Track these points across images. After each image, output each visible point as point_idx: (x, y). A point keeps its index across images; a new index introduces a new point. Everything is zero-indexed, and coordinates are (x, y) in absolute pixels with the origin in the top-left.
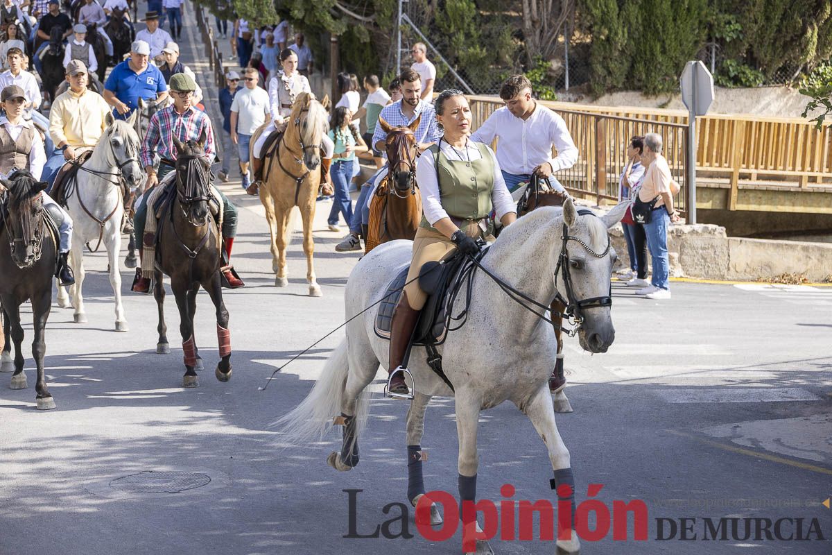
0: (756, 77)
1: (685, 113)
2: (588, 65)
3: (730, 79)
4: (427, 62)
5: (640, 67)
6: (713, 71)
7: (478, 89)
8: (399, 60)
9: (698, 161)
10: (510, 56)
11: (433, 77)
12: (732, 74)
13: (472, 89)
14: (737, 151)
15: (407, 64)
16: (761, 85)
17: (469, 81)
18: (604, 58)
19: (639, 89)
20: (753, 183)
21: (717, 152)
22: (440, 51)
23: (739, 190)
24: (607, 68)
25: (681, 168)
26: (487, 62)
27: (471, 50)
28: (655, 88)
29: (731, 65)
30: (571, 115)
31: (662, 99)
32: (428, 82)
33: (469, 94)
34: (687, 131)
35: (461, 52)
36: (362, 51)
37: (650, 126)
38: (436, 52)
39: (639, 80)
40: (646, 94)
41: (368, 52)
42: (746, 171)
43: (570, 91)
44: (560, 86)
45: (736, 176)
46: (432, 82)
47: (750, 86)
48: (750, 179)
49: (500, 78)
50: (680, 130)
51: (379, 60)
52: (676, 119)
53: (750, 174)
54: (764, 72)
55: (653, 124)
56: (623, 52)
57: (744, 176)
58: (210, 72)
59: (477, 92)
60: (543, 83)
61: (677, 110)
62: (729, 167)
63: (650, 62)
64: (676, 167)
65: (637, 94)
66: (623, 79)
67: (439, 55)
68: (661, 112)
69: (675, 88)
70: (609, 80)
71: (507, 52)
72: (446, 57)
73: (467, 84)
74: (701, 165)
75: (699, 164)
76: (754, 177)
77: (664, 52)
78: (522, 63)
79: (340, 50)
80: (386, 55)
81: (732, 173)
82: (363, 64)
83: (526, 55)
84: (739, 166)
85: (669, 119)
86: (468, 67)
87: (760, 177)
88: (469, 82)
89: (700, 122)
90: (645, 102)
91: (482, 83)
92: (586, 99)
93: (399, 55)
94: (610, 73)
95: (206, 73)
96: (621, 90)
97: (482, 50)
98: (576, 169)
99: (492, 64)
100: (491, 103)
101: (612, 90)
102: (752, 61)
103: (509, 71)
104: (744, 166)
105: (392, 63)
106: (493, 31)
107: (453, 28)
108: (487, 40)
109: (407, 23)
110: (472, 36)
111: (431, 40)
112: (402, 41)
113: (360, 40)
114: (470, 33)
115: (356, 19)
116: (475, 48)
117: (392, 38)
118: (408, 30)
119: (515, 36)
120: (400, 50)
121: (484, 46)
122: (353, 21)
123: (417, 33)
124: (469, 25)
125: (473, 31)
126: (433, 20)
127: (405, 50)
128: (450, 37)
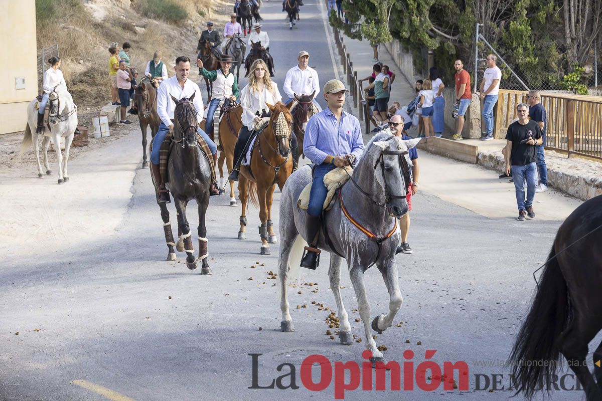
4: (496, 68)
7: (532, 87)
8: (476, 67)
10: (555, 64)
11: (500, 77)
13: (528, 87)
15: (482, 69)
17: (526, 81)
22: (505, 60)
26: (539, 68)
27: (528, 59)
30: (599, 104)
32: (494, 81)
33: (526, 90)
35: (520, 61)
38: (503, 60)
43: (598, 88)
44: (591, 84)
49: (548, 78)
58: (344, 75)
60: (579, 82)
67: (505, 63)
71: (553, 61)
72: (507, 63)
73: (525, 83)
78: (564, 68)
79: (435, 60)
82: (451, 69)
83: (567, 63)
86: (525, 71)
91: (535, 83)
93: (476, 63)
95: (341, 76)
97: (535, 59)
99: (542, 69)
103: (554, 74)
105: (471, 68)
106: (543, 46)
107: (514, 43)
108: (539, 52)
109: (482, 40)
110: (528, 49)
111: (499, 52)
112: (478, 53)
113: (448, 52)
114: (526, 47)
115: (446, 38)
116: (530, 58)
117: (472, 51)
118: (483, 45)
119: (559, 49)
120: (477, 59)
121: (537, 56)
122: (444, 39)
123: (489, 48)
124: (526, 42)
125: (529, 46)
126: (501, 39)
127: (481, 59)
128: (513, 51)
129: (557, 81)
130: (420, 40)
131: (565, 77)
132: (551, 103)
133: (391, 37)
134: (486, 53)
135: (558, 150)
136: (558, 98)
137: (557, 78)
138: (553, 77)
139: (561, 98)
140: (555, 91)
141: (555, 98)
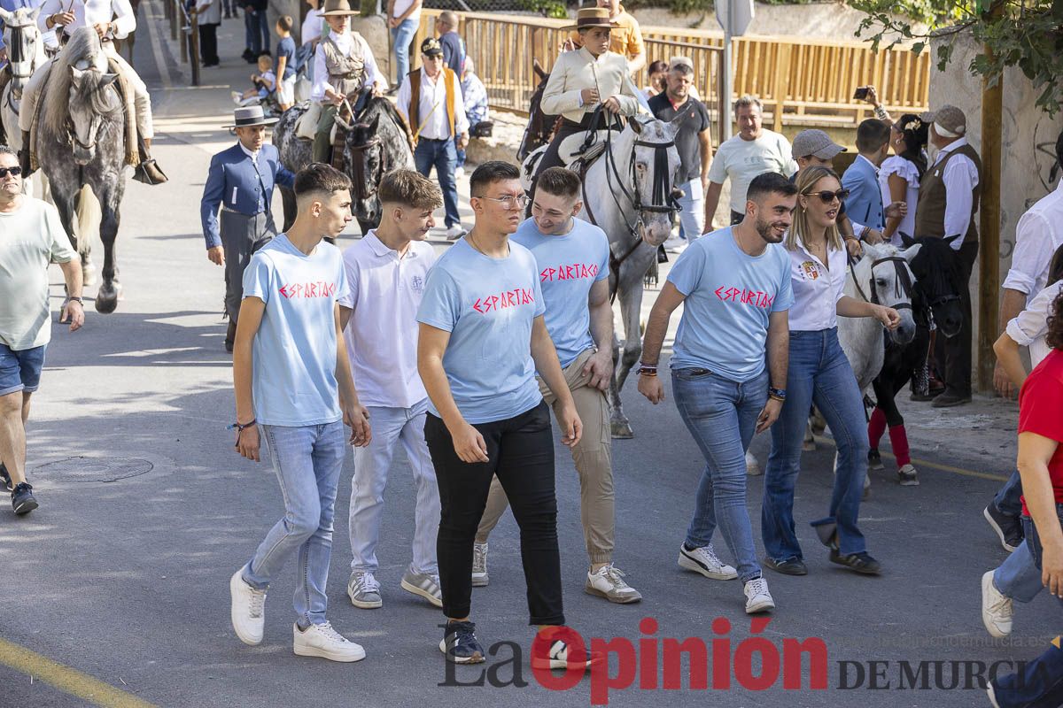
1: (720, 34)
7: (474, 5)
9: (735, 91)
13: (468, 5)
14: (781, 79)
16: (810, 1)
19: (667, 5)
20: (799, 118)
21: (758, 81)
23: (783, 126)
28: (685, 5)
31: (693, 17)
33: (464, 10)
34: (722, 54)
37: (678, 48)
40: (675, 11)
42: (791, 103)
45: (780, 109)
47: (797, 2)
48: (796, 113)
50: (714, 54)
52: (709, 41)
53: (797, 107)
55: (681, 46)
57: (788, 110)
59: (474, 8)
61: (711, 31)
62: (772, 98)
64: (708, 99)
65: (664, 11)
68: (692, 33)
69: (708, 5)
76: (801, 111)
81: (775, 105)
84: (784, 98)
85: (702, 41)
87: (808, 111)
89: (737, 44)
90: (674, 20)
100: (490, 21)
104: (790, 97)
132: (506, 32)
136: (518, 24)
139: (522, 24)
140: (513, 12)
141: (513, 24)
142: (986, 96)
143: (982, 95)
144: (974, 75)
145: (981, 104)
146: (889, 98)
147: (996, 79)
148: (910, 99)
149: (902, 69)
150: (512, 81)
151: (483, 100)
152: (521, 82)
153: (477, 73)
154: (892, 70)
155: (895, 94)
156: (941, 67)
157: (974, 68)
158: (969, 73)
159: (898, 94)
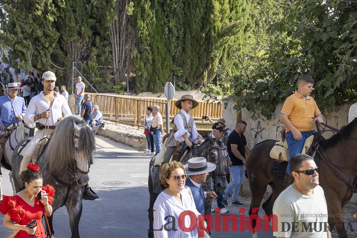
0: (188, 87)
1: (165, 99)
2: (135, 83)
3: (180, 88)
4: (82, 83)
5: (151, 84)
6: (175, 85)
8: (73, 82)
10: (109, 81)
11: (84, 87)
12: (181, 86)
13: (97, 91)
16: (190, 90)
18: (140, 81)
19: (151, 91)
21: (176, 111)
22: (86, 79)
24: (141, 84)
25: (165, 116)
27: (97, 79)
28: (156, 91)
29: (180, 84)
30: (129, 100)
31: (158, 94)
32: (82, 89)
33: (96, 93)
34: (166, 104)
35: (93, 79)
36: (61, 79)
37: (155, 103)
38: (85, 79)
39: (151, 88)
40: (154, 93)
41: (63, 79)
43: (129, 92)
44: (126, 90)
46: (84, 89)
47: (186, 90)
49: (106, 88)
50: (164, 104)
51: (66, 82)
52: (163, 101)
54: (191, 86)
55: (156, 102)
56: (146, 79)
59: (99, 92)
60: (120, 89)
61: (163, 98)
63: (155, 83)
64: (163, 116)
65: (151, 93)
66: (146, 88)
68: (158, 99)
69: (162, 91)
70: (141, 88)
71: (108, 79)
72: (88, 81)
74: (171, 116)
75: (170, 115)
77: (159, 79)
78: (113, 83)
80: (69, 80)
83: (115, 80)
85: (161, 101)
86: (96, 84)
88: (96, 89)
89: (170, 102)
90: (153, 95)
91: (100, 89)
92: (134, 94)
93: (73, 80)
94: (142, 86)
96: (145, 91)
97: (100, 79)
98: (131, 117)
99: (104, 83)
100: (103, 96)
101: (142, 91)
102: (187, 82)
103: (109, 86)
106: (104, 73)
107: (90, 71)
108: (102, 75)
109: (76, 70)
110: (97, 74)
111: (83, 75)
112: (74, 76)
113: (60, 75)
114: (96, 73)
115: (59, 68)
116: (98, 78)
117: (71, 75)
118: (76, 72)
119: (111, 74)
120: (73, 79)
121: (101, 77)
122: (58, 69)
123: (79, 73)
124: (96, 70)
125: (97, 73)
126: (84, 69)
127: (75, 79)
128: (90, 74)
129: (111, 89)
130: (46, 69)
131: (114, 87)
132: (108, 99)
133: (32, 67)
134: (77, 76)
135: (112, 121)
136: (111, 97)
137: (110, 87)
138: (108, 87)
139: (112, 97)
140: (109, 93)
141: (110, 96)
142: (237, 116)
143: (236, 116)
144: (234, 110)
145: (236, 118)
146: (211, 115)
147: (240, 111)
148: (217, 116)
149: (215, 108)
150: (109, 112)
151: (102, 117)
152: (112, 112)
153: (100, 110)
154: (212, 108)
155: (213, 114)
156: (225, 108)
157: (234, 108)
158: (233, 110)
159: (214, 115)
